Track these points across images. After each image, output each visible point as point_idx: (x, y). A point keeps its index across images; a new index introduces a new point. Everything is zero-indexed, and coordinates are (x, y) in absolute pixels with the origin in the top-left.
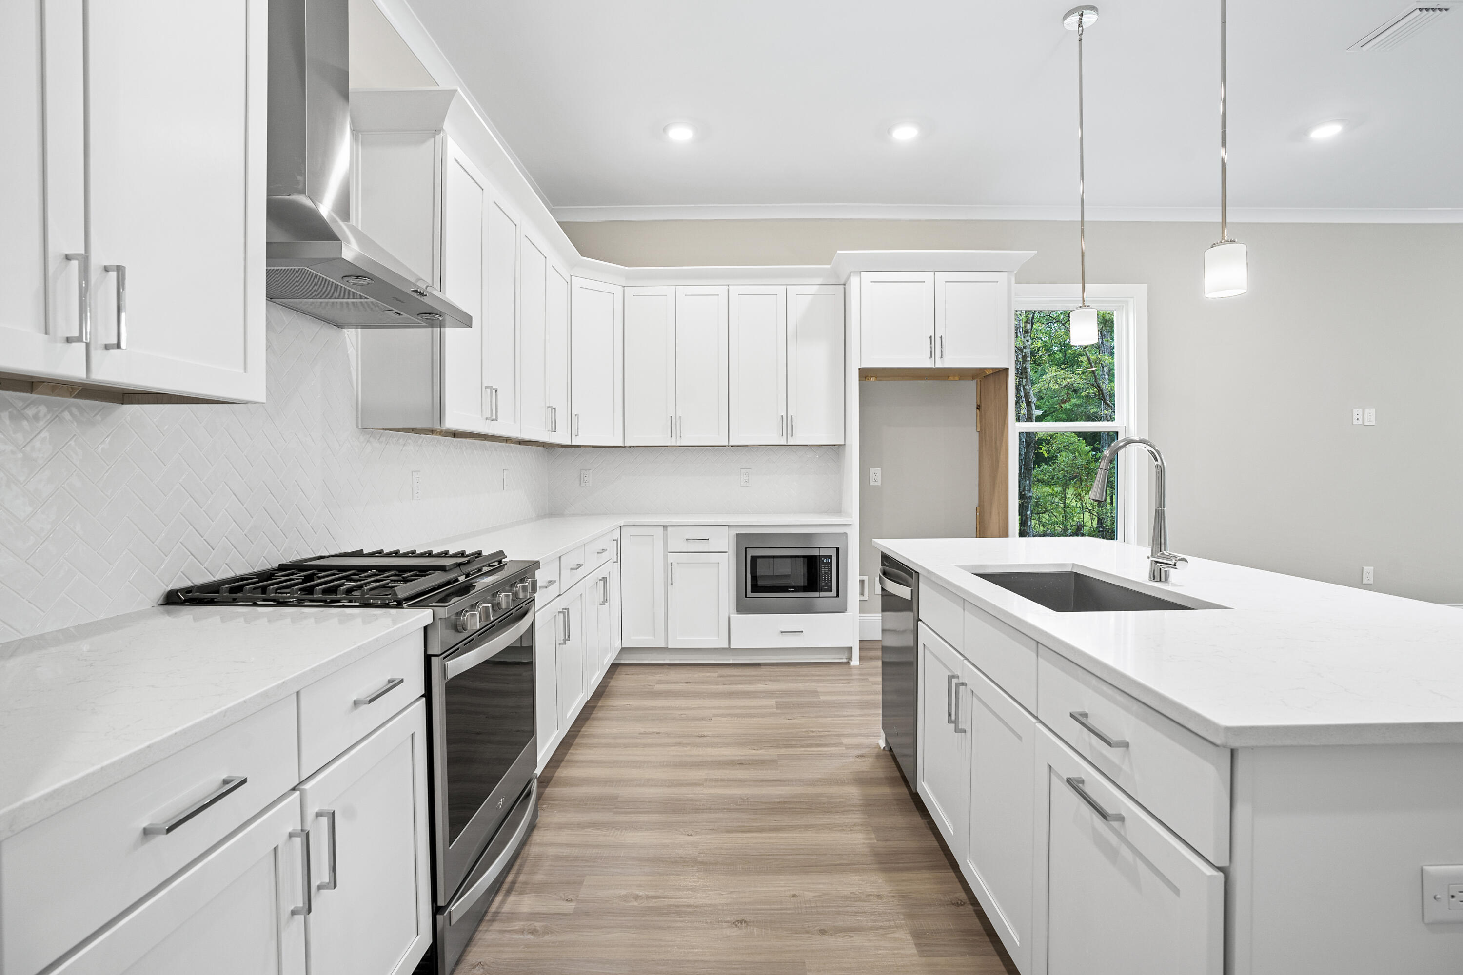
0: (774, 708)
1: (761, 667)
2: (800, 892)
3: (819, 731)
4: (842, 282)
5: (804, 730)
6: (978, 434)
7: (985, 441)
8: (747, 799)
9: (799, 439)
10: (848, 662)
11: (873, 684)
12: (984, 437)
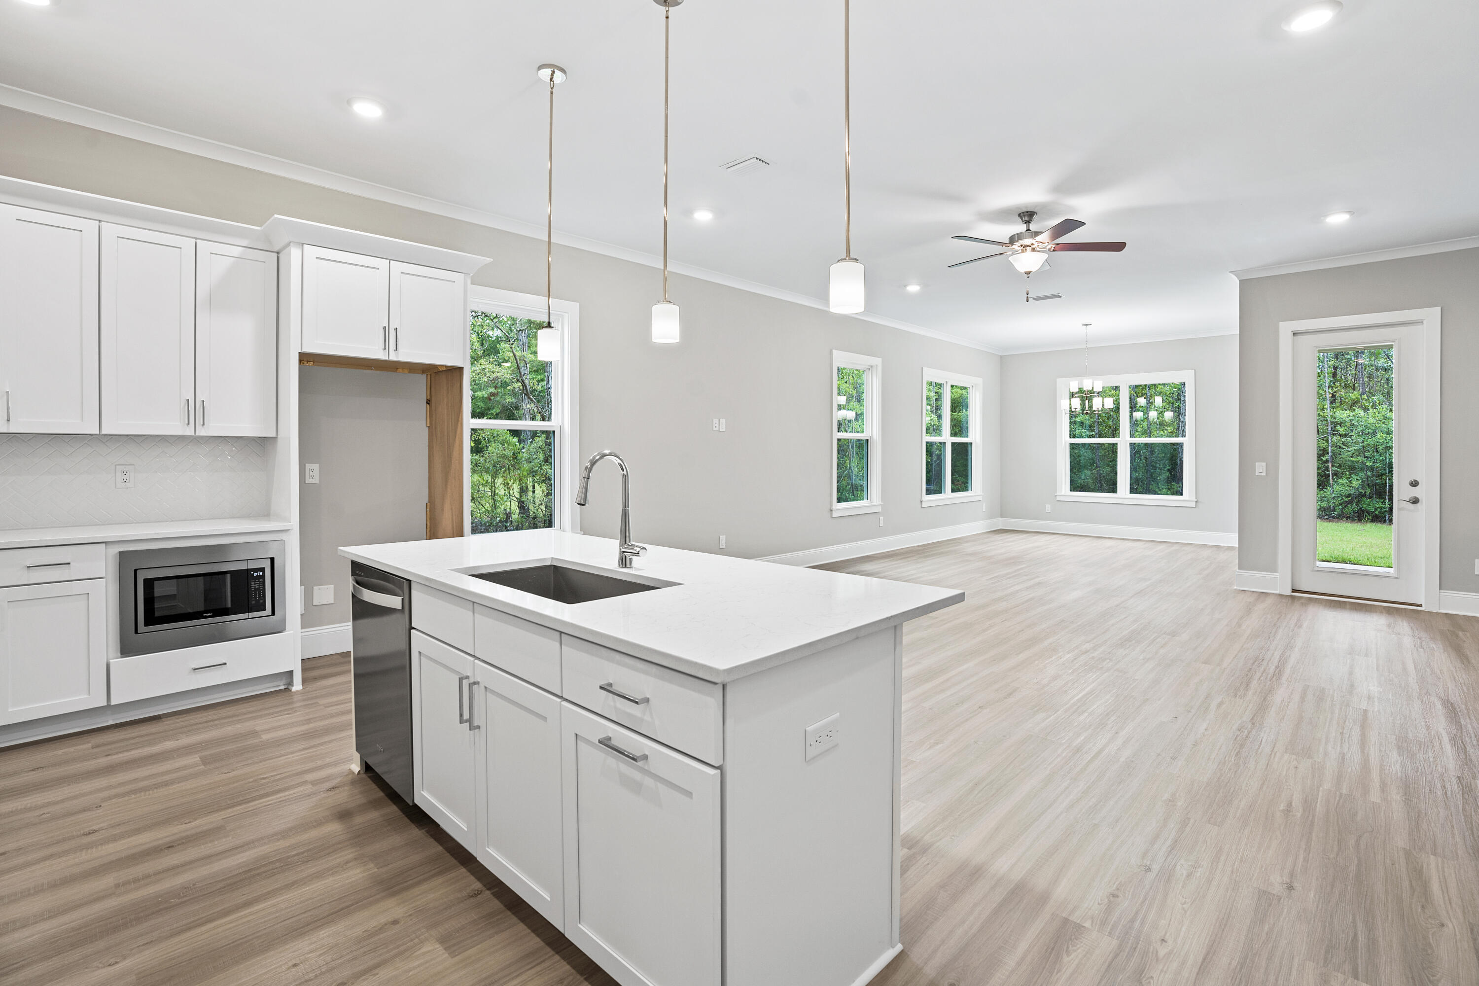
0: (200, 766)
1: (163, 719)
2: (301, 958)
3: (272, 776)
4: (276, 249)
5: (251, 780)
6: (427, 429)
7: (436, 437)
8: (193, 885)
9: (214, 428)
10: (287, 688)
11: (325, 707)
12: (434, 433)
